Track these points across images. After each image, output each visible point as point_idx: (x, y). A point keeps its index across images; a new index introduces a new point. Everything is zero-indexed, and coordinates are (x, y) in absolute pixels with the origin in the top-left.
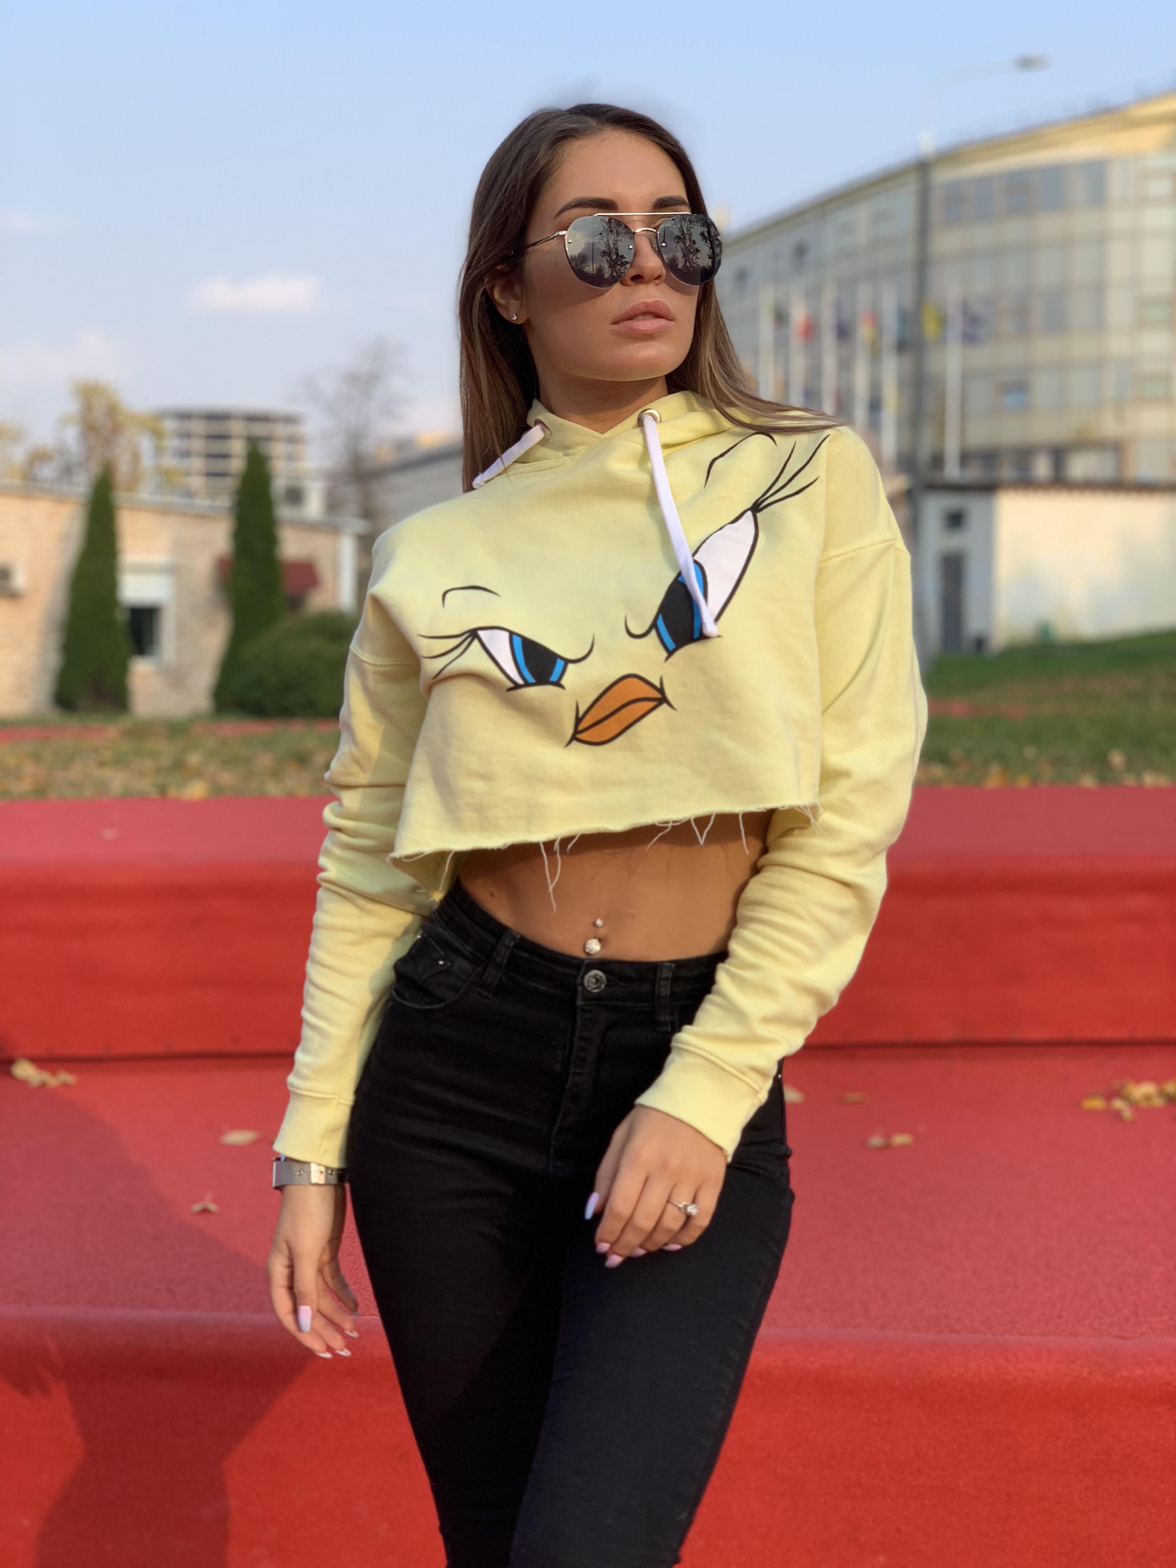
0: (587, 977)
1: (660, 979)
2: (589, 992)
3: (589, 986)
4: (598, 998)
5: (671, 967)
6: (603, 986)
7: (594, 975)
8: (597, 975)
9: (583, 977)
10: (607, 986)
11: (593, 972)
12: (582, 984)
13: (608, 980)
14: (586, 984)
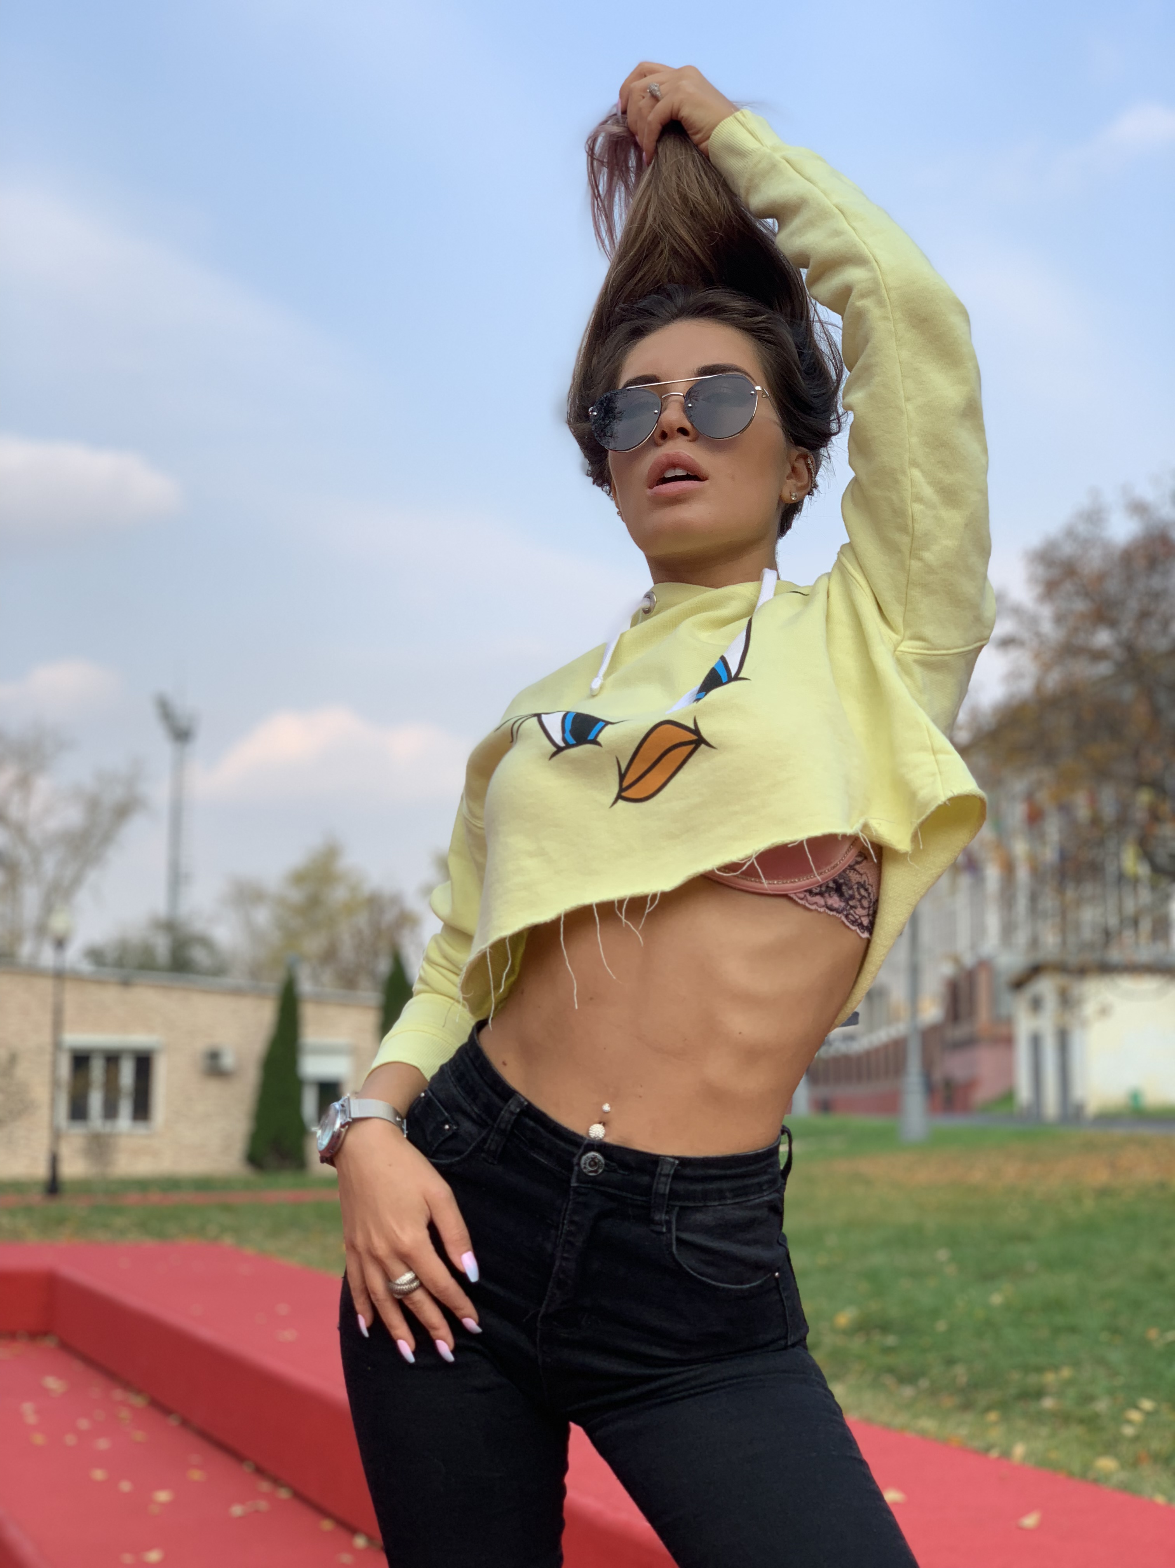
0: (584, 1158)
1: (660, 1174)
2: (586, 1175)
3: (585, 1168)
4: (593, 1181)
5: (674, 1163)
6: (600, 1171)
7: (593, 1157)
8: (596, 1157)
9: (580, 1158)
10: (604, 1171)
11: (592, 1154)
12: (579, 1164)
13: (606, 1165)
14: (583, 1166)
